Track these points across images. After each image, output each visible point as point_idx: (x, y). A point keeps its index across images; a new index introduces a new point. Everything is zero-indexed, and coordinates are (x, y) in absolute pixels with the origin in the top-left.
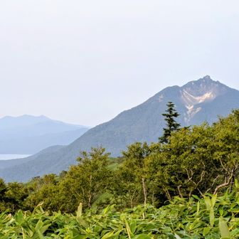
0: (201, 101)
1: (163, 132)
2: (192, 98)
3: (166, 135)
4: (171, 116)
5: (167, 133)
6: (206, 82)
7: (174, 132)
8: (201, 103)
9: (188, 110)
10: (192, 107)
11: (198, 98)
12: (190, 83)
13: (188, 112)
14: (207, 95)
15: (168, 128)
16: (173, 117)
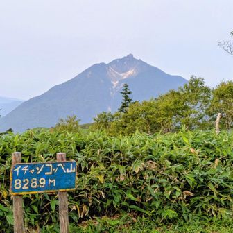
0: (125, 77)
1: (122, 105)
2: (116, 74)
3: (123, 107)
4: (126, 94)
5: (124, 106)
6: (129, 60)
7: (128, 105)
8: (125, 79)
9: (113, 85)
10: (117, 82)
11: (122, 75)
12: (115, 61)
13: (114, 87)
14: (130, 72)
15: (124, 102)
16: (128, 95)
